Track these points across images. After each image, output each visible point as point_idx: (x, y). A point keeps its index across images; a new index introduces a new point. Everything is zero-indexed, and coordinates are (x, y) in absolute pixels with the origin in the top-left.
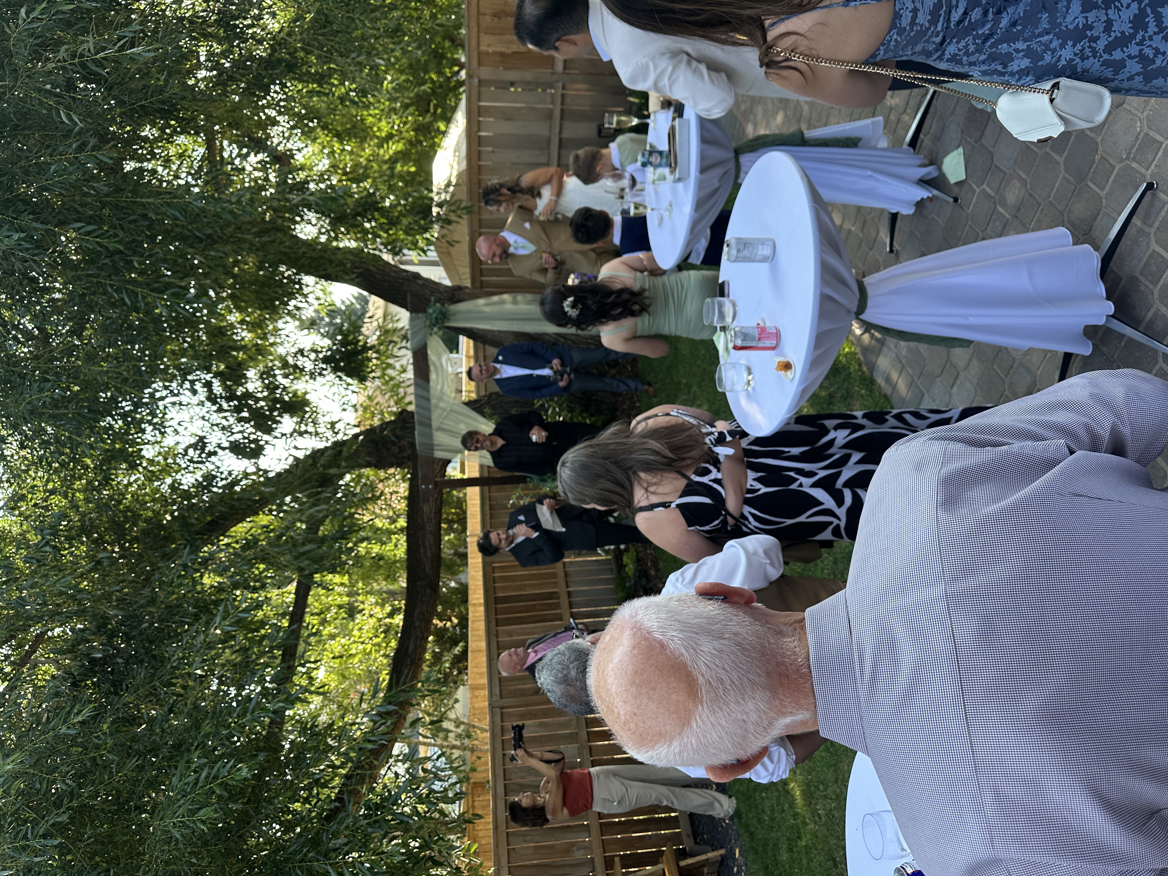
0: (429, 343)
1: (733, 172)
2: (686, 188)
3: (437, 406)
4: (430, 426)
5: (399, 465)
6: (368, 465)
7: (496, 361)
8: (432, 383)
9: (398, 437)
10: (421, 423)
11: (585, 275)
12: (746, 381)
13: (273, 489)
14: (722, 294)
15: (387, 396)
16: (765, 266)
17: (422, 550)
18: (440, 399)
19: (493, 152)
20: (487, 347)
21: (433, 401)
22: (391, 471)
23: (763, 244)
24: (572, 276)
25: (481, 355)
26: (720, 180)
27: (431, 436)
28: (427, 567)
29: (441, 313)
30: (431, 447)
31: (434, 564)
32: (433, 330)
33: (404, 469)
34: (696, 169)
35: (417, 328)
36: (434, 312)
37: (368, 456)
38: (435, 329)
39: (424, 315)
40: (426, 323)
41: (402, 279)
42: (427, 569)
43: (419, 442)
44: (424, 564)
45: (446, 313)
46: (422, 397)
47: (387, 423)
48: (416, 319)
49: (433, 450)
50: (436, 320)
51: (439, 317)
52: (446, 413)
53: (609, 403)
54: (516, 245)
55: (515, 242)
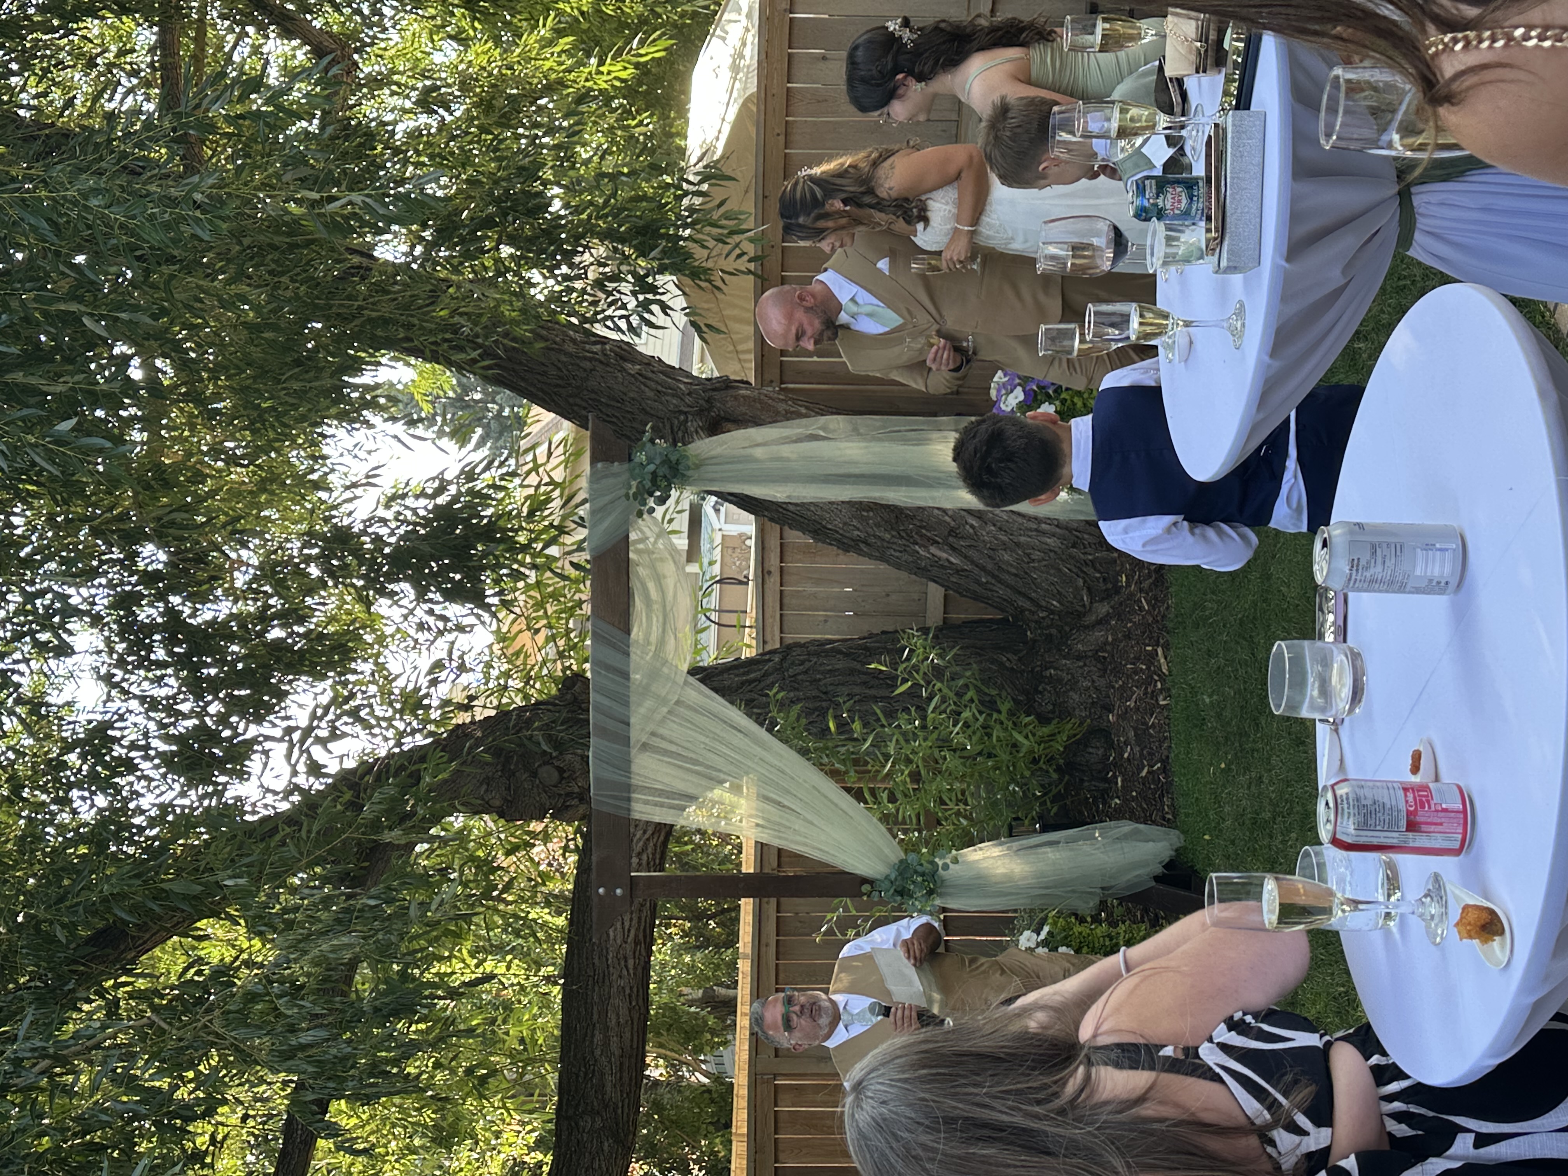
0: (632, 533)
3: (646, 691)
4: (626, 741)
5: (558, 811)
6: (484, 807)
8: (636, 633)
9: (558, 744)
10: (604, 732)
15: (541, 638)
17: (598, 1037)
18: (654, 674)
22: (536, 826)
23: (1429, 547)
27: (625, 766)
28: (609, 1080)
29: (666, 461)
30: (624, 791)
31: (625, 1074)
32: (645, 504)
33: (569, 824)
34: (1276, 248)
35: (607, 499)
36: (650, 461)
37: (484, 787)
38: (651, 503)
39: (626, 466)
40: (630, 487)
41: (590, 360)
42: (609, 1088)
43: (595, 778)
44: (603, 1074)
45: (678, 462)
46: (609, 668)
47: (538, 703)
48: (606, 476)
49: (629, 800)
50: (654, 482)
51: (660, 472)
52: (664, 710)
53: (1087, 689)
54: (854, 308)
55: (853, 300)
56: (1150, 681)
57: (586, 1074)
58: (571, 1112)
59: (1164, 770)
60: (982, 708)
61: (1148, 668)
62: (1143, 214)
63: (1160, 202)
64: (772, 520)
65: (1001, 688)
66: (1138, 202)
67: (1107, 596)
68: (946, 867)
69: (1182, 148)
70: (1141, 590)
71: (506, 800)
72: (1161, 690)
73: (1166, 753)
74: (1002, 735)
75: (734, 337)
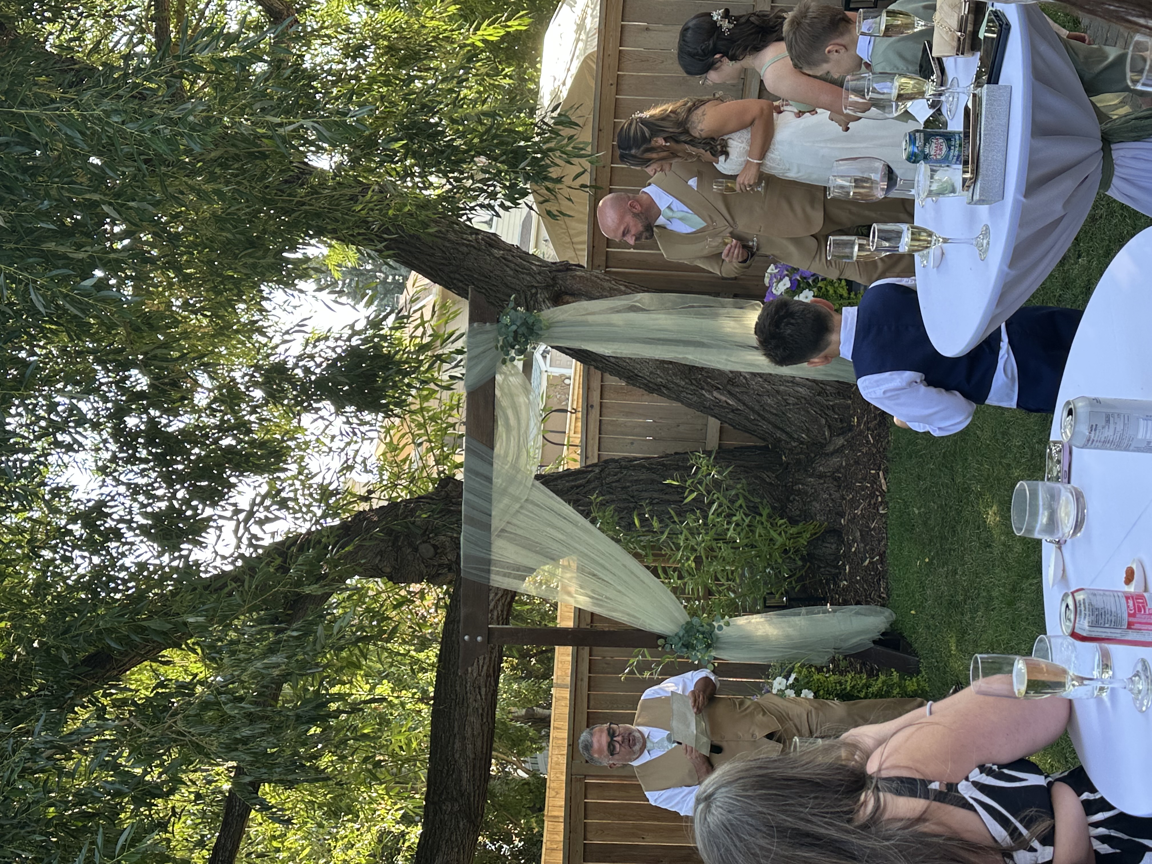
0: (497, 376)
3: (504, 492)
4: (488, 528)
6: (379, 573)
8: (499, 448)
10: (472, 521)
17: (458, 744)
18: (511, 480)
21: (497, 481)
23: (1148, 418)
27: (487, 545)
28: (465, 776)
29: (525, 323)
30: (486, 565)
31: (477, 773)
32: (508, 355)
33: (440, 586)
34: (1017, 187)
35: (481, 349)
36: (513, 322)
37: (379, 558)
38: (513, 353)
39: (495, 326)
40: (498, 341)
41: (467, 246)
42: (464, 782)
43: (464, 555)
44: (460, 772)
45: (533, 324)
46: (477, 474)
47: (420, 497)
48: (481, 333)
49: (489, 571)
50: (515, 338)
51: (520, 331)
52: (517, 506)
53: (826, 500)
54: (669, 213)
55: (668, 207)
56: (872, 495)
57: (448, 771)
58: (437, 797)
59: (882, 561)
60: (748, 512)
61: (872, 486)
62: (913, 158)
63: (927, 151)
64: (597, 368)
65: (762, 497)
66: (910, 149)
67: (842, 432)
68: (720, 628)
69: (939, 110)
70: (868, 429)
71: (394, 568)
72: (881, 502)
73: (883, 549)
74: (763, 532)
75: (572, 232)
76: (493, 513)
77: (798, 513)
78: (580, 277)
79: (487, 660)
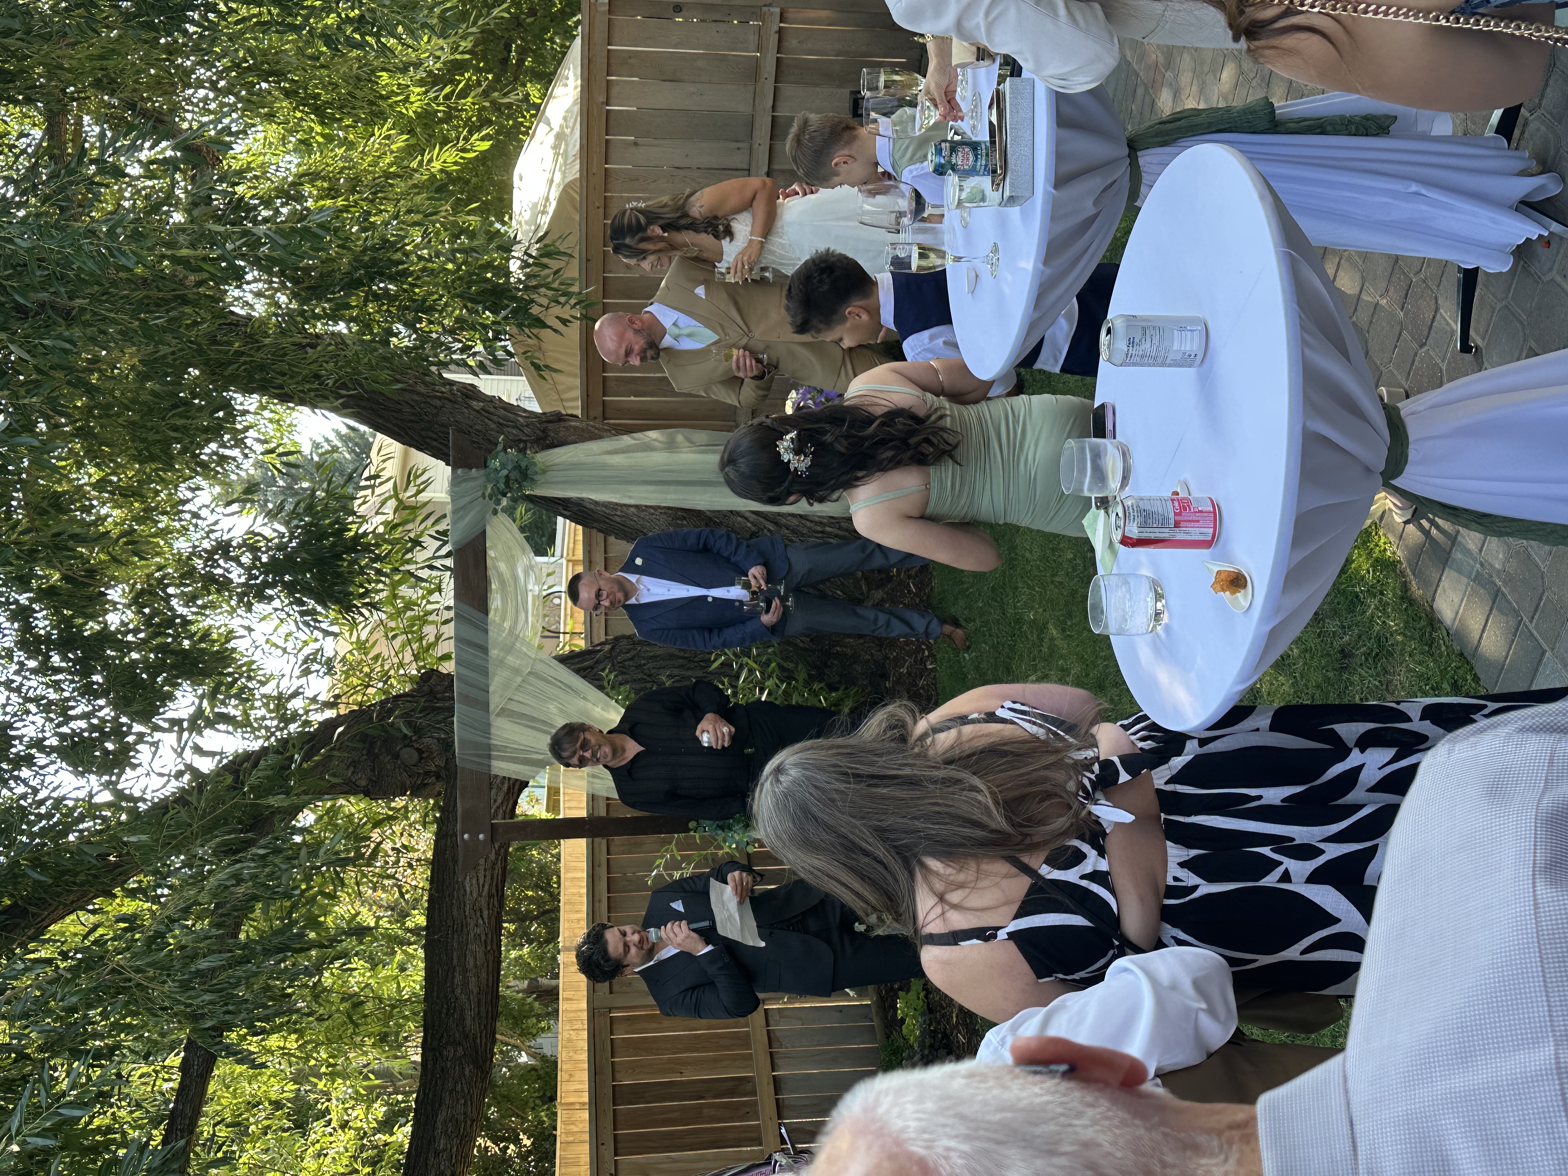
0: (488, 529)
1: (1126, 183)
2: (1025, 217)
3: (501, 663)
4: (486, 706)
5: (417, 791)
6: (349, 789)
7: (630, 567)
8: (493, 615)
9: (417, 730)
10: (467, 700)
11: (821, 392)
12: (1151, 611)
13: (144, 837)
14: (1100, 431)
15: (397, 643)
16: (1189, 373)
17: (458, 978)
18: (509, 649)
19: (636, 144)
20: (612, 539)
21: (494, 652)
22: (399, 802)
23: (1182, 329)
24: (793, 394)
25: (599, 557)
26: (1095, 203)
27: (485, 729)
28: (469, 1015)
29: (517, 467)
30: (486, 751)
31: (483, 1010)
32: (499, 505)
33: (426, 799)
34: (1047, 179)
35: (467, 499)
36: (503, 466)
37: (351, 769)
39: (482, 472)
40: (486, 488)
41: (440, 398)
42: (468, 1021)
43: (460, 740)
44: (463, 1010)
45: (527, 468)
46: (470, 643)
47: (398, 697)
48: (465, 481)
49: (489, 757)
50: (507, 484)
51: (512, 476)
52: (519, 679)
53: (868, 661)
54: (676, 331)
55: (675, 324)
57: (448, 1010)
58: (435, 1044)
63: (954, 161)
71: (370, 780)
72: (929, 655)
75: (560, 387)
76: (491, 689)
77: (837, 679)
78: (575, 428)
79: (488, 878)
